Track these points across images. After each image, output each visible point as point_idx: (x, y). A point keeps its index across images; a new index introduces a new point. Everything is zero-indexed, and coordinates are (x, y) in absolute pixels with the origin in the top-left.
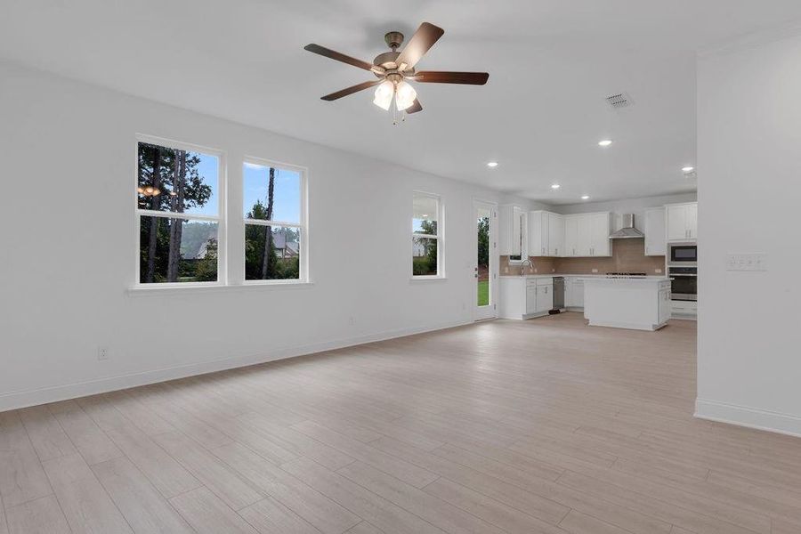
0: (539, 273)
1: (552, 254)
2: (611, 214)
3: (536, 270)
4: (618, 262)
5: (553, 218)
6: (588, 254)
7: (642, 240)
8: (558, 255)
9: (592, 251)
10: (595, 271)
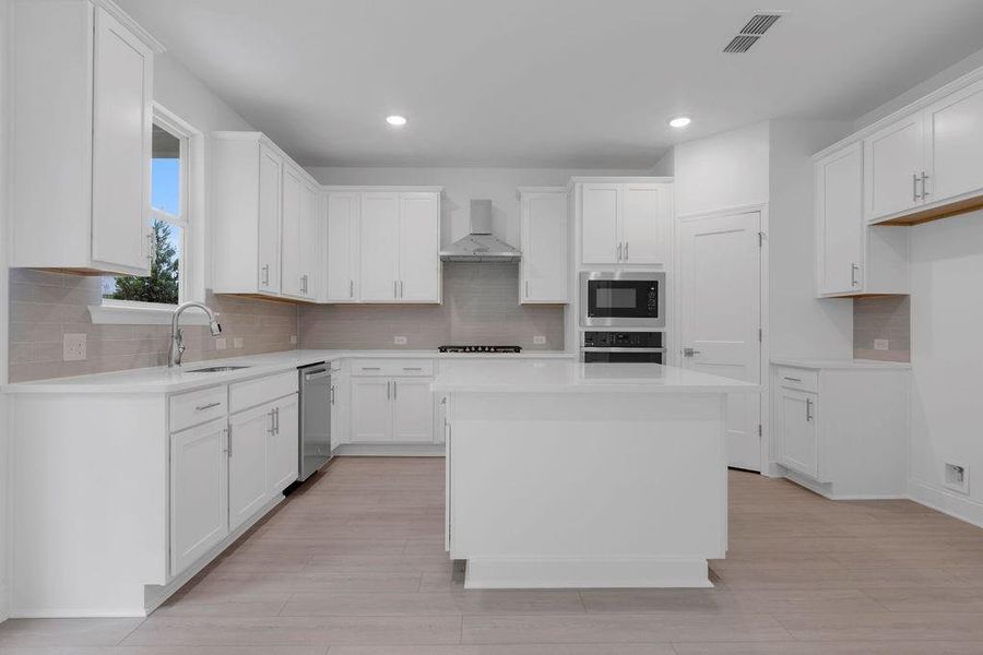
0: (246, 352)
1: (292, 291)
2: (443, 197)
3: (238, 343)
4: (455, 318)
5: (297, 180)
6: (387, 297)
7: (512, 266)
8: (309, 297)
9: (399, 287)
10: (401, 340)
